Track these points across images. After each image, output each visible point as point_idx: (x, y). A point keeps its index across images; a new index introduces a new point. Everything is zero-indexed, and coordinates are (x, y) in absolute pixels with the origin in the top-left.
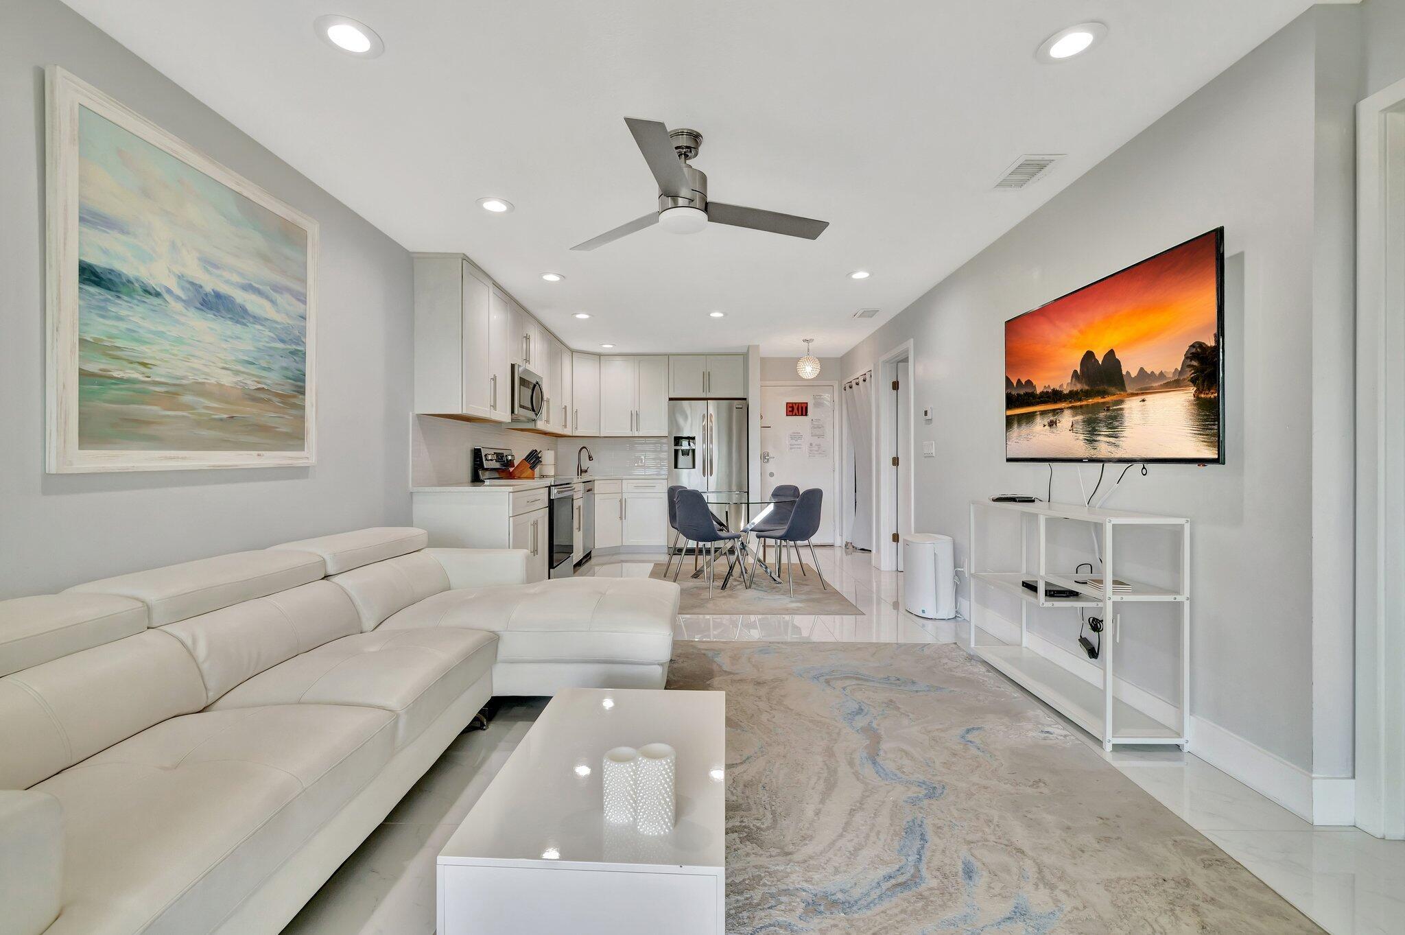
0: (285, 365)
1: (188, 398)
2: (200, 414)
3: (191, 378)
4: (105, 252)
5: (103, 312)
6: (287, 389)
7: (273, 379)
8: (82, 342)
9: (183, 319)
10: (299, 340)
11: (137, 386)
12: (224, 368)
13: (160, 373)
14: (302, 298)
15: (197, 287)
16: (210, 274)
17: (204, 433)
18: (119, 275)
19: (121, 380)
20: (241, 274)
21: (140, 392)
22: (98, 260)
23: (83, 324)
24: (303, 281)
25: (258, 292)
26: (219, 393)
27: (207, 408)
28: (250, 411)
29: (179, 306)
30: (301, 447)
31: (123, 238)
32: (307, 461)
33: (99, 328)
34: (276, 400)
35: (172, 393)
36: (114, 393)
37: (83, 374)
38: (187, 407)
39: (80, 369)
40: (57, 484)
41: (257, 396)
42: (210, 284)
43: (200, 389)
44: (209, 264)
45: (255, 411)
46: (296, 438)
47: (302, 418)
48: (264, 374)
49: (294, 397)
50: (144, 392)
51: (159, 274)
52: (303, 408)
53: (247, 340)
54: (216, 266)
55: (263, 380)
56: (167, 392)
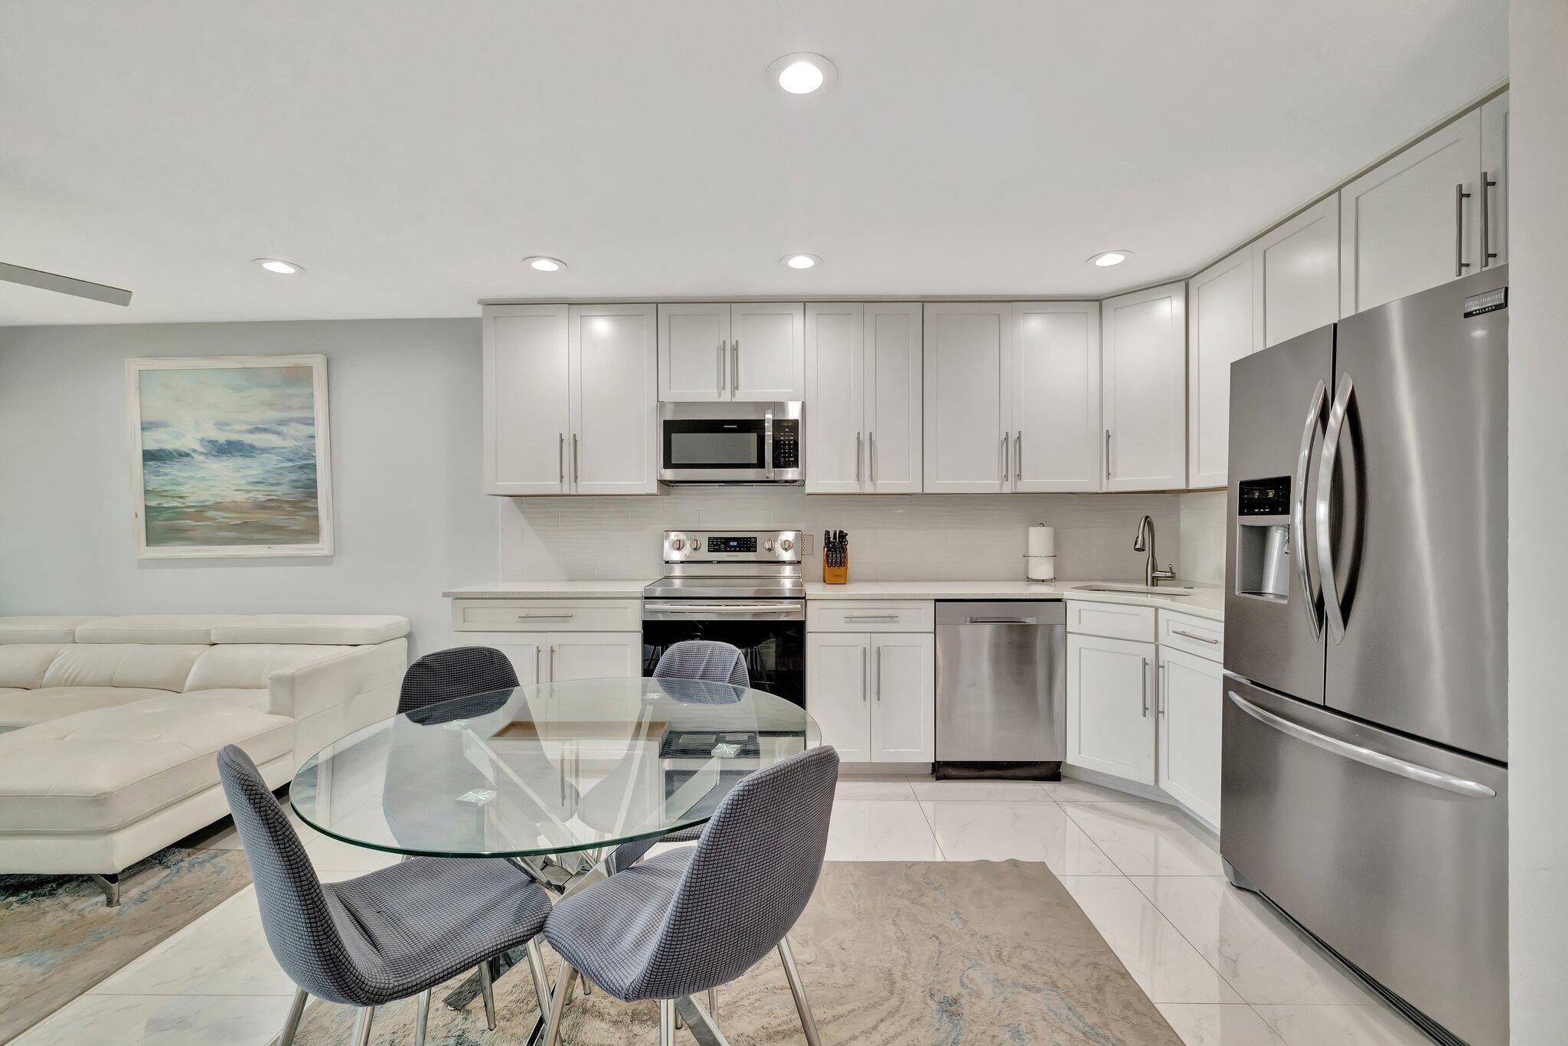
0: (294, 478)
1: (211, 513)
3: (211, 500)
4: (157, 441)
5: (157, 473)
6: (297, 495)
7: (282, 491)
8: (146, 492)
9: (204, 465)
10: (310, 455)
11: (178, 510)
12: (237, 490)
13: (191, 500)
14: (310, 422)
15: (213, 442)
16: (224, 431)
17: (224, 534)
18: (164, 451)
20: (248, 423)
21: (179, 513)
22: (151, 446)
24: (311, 408)
25: (265, 430)
26: (235, 507)
27: (223, 518)
28: (262, 517)
29: (202, 458)
31: (166, 429)
32: (321, 551)
33: (155, 482)
34: (286, 506)
35: (200, 511)
36: (165, 515)
37: (147, 507)
39: (146, 506)
40: (143, 564)
42: (222, 437)
43: (218, 506)
44: (221, 425)
45: (266, 516)
47: (316, 518)
48: (274, 488)
49: (307, 501)
51: (188, 442)
52: (316, 509)
53: (254, 468)
54: (227, 424)
55: (273, 493)
56: (196, 511)
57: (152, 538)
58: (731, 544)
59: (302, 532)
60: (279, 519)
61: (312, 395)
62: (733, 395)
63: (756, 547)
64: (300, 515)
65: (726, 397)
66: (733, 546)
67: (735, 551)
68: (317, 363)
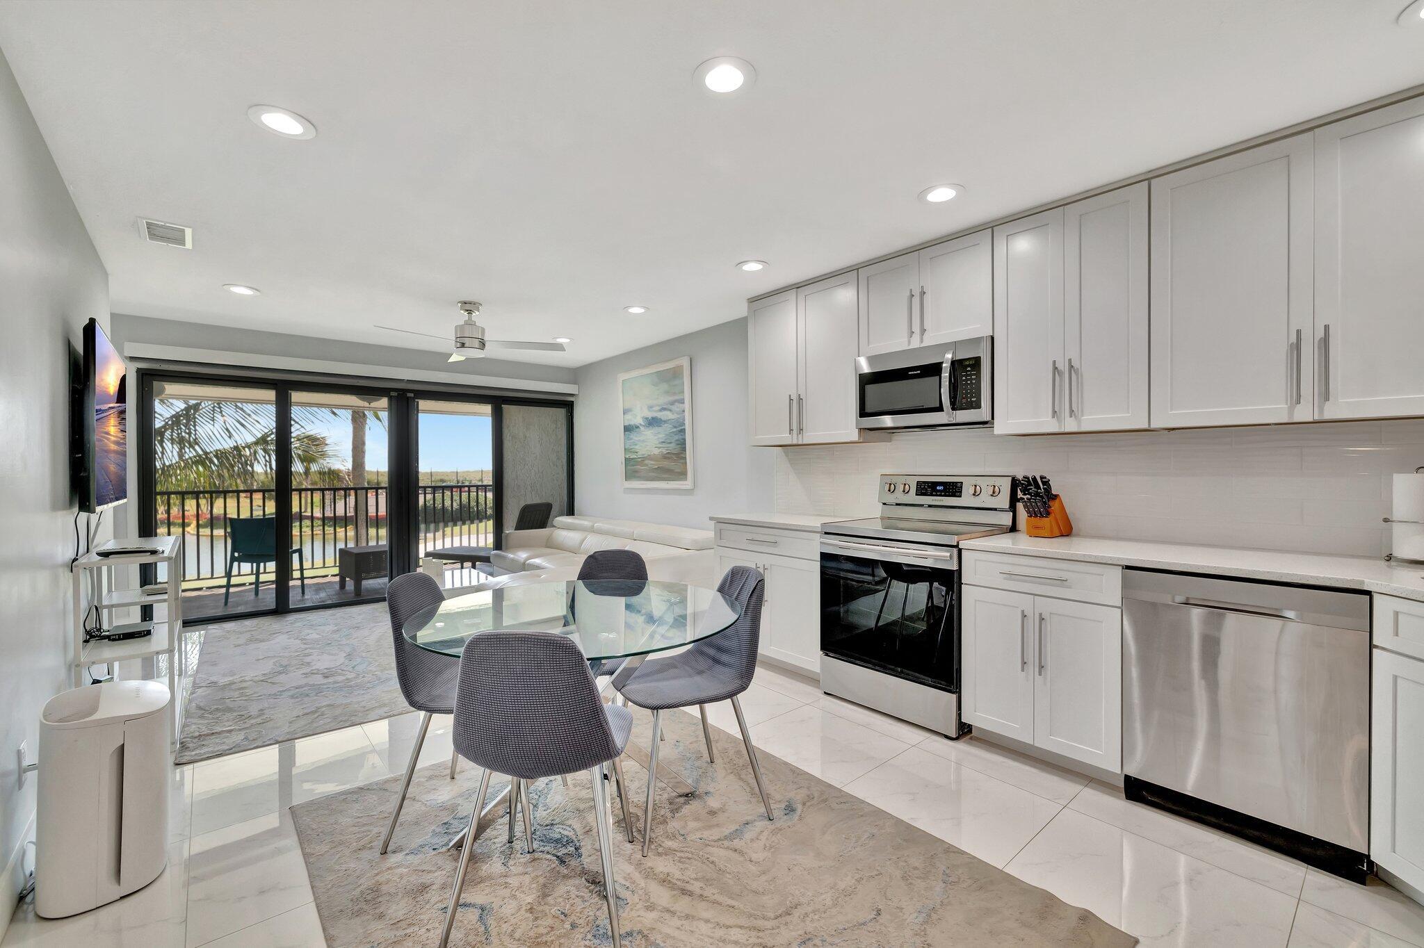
0: (677, 438)
1: (646, 462)
4: (628, 420)
5: (628, 439)
6: (678, 449)
7: (672, 447)
8: (625, 449)
9: (644, 433)
10: (683, 423)
11: (635, 460)
12: (655, 447)
13: (640, 454)
14: (682, 402)
15: (647, 419)
16: (651, 411)
18: (631, 425)
19: (632, 459)
20: (659, 405)
22: (627, 423)
23: (625, 444)
24: (684, 392)
25: (665, 409)
28: (666, 464)
29: (643, 429)
30: (686, 480)
31: (632, 413)
32: (687, 486)
33: (628, 444)
34: (674, 457)
35: (643, 461)
36: (631, 463)
37: (626, 459)
39: (625, 457)
41: (666, 457)
42: (650, 415)
43: (650, 458)
44: (650, 408)
46: (682, 475)
47: (686, 464)
48: (669, 445)
49: (682, 453)
50: (637, 461)
51: (639, 419)
52: (686, 458)
53: (662, 433)
54: (652, 407)
55: (669, 449)
56: (641, 460)
57: (627, 477)
58: (938, 488)
59: (680, 473)
60: (670, 465)
61: (683, 384)
62: (922, 341)
63: (961, 492)
64: (679, 463)
65: (915, 343)
66: (939, 491)
67: (940, 495)
68: (685, 362)
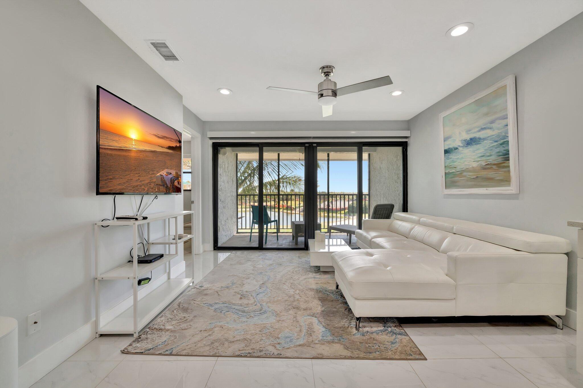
1: (465, 174)
2: (468, 178)
8: (445, 167)
11: (454, 173)
17: (470, 183)
19: (452, 173)
21: (455, 175)
23: (445, 163)
24: (505, 109)
26: (473, 170)
27: (469, 175)
28: (484, 173)
30: (509, 185)
32: (511, 191)
34: (494, 167)
36: (451, 176)
37: (445, 173)
38: (465, 176)
39: (445, 172)
41: (487, 167)
43: (467, 170)
45: (485, 173)
46: (506, 181)
47: (509, 171)
49: (504, 163)
52: (509, 167)
56: (460, 173)
57: (448, 186)
59: (502, 181)
60: (491, 174)
61: (506, 101)
64: (501, 171)
68: (509, 82)
